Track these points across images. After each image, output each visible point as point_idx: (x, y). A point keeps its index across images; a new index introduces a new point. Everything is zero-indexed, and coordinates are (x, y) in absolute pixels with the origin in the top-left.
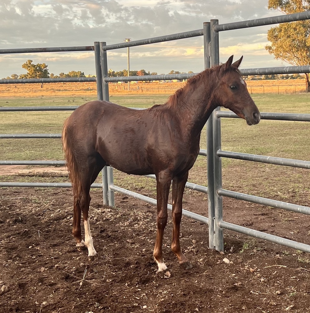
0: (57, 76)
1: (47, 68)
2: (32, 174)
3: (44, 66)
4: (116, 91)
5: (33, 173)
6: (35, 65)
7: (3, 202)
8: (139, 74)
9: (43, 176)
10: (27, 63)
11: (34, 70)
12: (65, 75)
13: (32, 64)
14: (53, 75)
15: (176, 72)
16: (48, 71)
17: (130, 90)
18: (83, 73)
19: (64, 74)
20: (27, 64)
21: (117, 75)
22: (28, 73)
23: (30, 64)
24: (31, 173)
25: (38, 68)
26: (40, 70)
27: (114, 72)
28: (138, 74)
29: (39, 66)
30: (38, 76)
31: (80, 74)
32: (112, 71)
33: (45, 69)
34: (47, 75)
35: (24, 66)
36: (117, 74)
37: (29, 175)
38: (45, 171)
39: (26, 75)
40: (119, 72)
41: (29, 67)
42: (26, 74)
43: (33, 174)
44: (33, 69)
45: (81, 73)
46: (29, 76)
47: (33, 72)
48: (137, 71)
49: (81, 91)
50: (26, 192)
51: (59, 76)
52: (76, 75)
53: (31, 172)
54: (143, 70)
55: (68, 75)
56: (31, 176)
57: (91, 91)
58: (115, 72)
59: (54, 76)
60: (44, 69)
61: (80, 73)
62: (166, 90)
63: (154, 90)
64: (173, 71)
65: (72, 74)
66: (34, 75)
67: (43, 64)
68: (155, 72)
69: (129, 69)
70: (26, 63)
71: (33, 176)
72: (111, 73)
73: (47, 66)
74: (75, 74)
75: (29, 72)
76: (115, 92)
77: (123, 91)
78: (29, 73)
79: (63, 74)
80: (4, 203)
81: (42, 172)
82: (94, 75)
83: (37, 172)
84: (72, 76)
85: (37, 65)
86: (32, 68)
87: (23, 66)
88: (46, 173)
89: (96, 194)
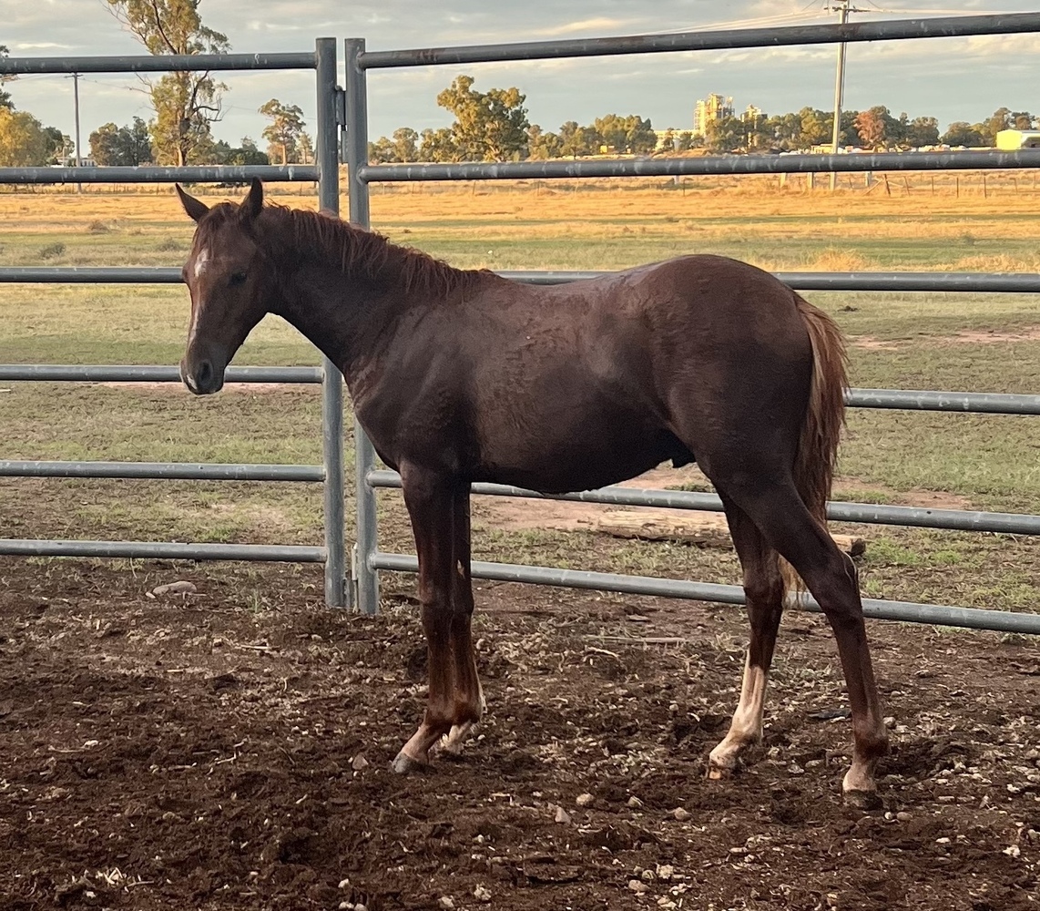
0: (554, 135)
1: (524, 105)
2: (656, 531)
3: (512, 97)
4: (784, 192)
5: (662, 531)
6: (482, 96)
7: (628, 657)
8: (865, 122)
9: (700, 545)
10: (454, 86)
11: (479, 114)
12: (582, 129)
13: (471, 90)
14: (538, 129)
15: (1016, 115)
16: (527, 116)
17: (839, 188)
18: (648, 121)
19: (579, 126)
20: (456, 92)
21: (777, 127)
22: (455, 124)
23: (465, 89)
24: (650, 528)
25: (491, 107)
26: (500, 113)
27: (765, 116)
28: (858, 122)
29: (495, 97)
30: (489, 133)
31: (637, 127)
32: (759, 112)
33: (517, 108)
34: (520, 131)
35: (443, 100)
36: (777, 124)
37: (646, 533)
38: (713, 526)
39: (449, 131)
40: (783, 119)
41: (461, 101)
42: (451, 128)
43: (661, 534)
44: (473, 108)
45: (640, 120)
46: (460, 134)
47: (473, 119)
48: (857, 113)
49: (645, 192)
50: (671, 611)
51: (558, 132)
52: (623, 130)
53: (651, 525)
54: (882, 109)
55: (592, 130)
56: (653, 541)
57: (688, 192)
58: (770, 118)
59: (543, 134)
60: (513, 109)
61: (635, 122)
62: (988, 187)
63: (935, 187)
64: (1004, 111)
65: (608, 127)
66: (476, 132)
67: (512, 89)
68: (929, 116)
69: (839, 106)
70: (450, 88)
71: (661, 540)
72: (752, 120)
73: (524, 98)
74: (619, 128)
75: (458, 122)
76: (778, 194)
77: (810, 190)
78: (458, 126)
79: (575, 125)
80: (630, 661)
81: (697, 528)
82: (689, 131)
83: (677, 528)
84: (608, 132)
85: (489, 94)
86: (472, 106)
87: (439, 98)
88: (713, 531)
89: (981, 648)
